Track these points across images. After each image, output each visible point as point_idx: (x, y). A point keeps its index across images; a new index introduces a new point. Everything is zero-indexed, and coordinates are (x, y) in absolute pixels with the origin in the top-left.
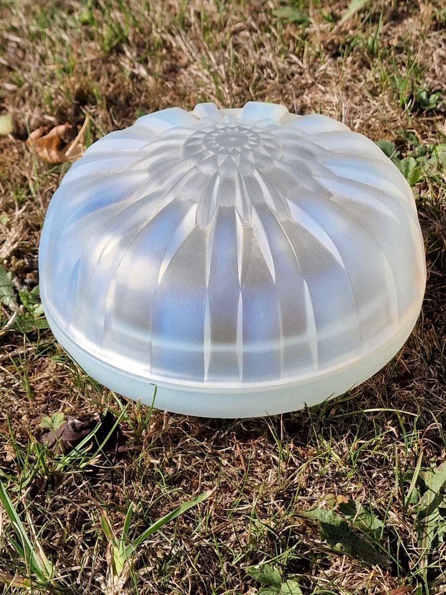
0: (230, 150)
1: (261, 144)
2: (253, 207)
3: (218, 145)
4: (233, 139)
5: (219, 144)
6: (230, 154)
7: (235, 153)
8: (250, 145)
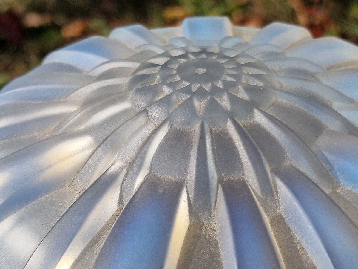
0: (195, 88)
1: (244, 81)
2: (220, 187)
3: (178, 78)
4: (202, 71)
5: (180, 76)
6: (193, 94)
7: (201, 93)
8: (224, 82)
